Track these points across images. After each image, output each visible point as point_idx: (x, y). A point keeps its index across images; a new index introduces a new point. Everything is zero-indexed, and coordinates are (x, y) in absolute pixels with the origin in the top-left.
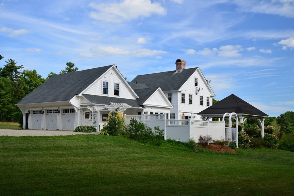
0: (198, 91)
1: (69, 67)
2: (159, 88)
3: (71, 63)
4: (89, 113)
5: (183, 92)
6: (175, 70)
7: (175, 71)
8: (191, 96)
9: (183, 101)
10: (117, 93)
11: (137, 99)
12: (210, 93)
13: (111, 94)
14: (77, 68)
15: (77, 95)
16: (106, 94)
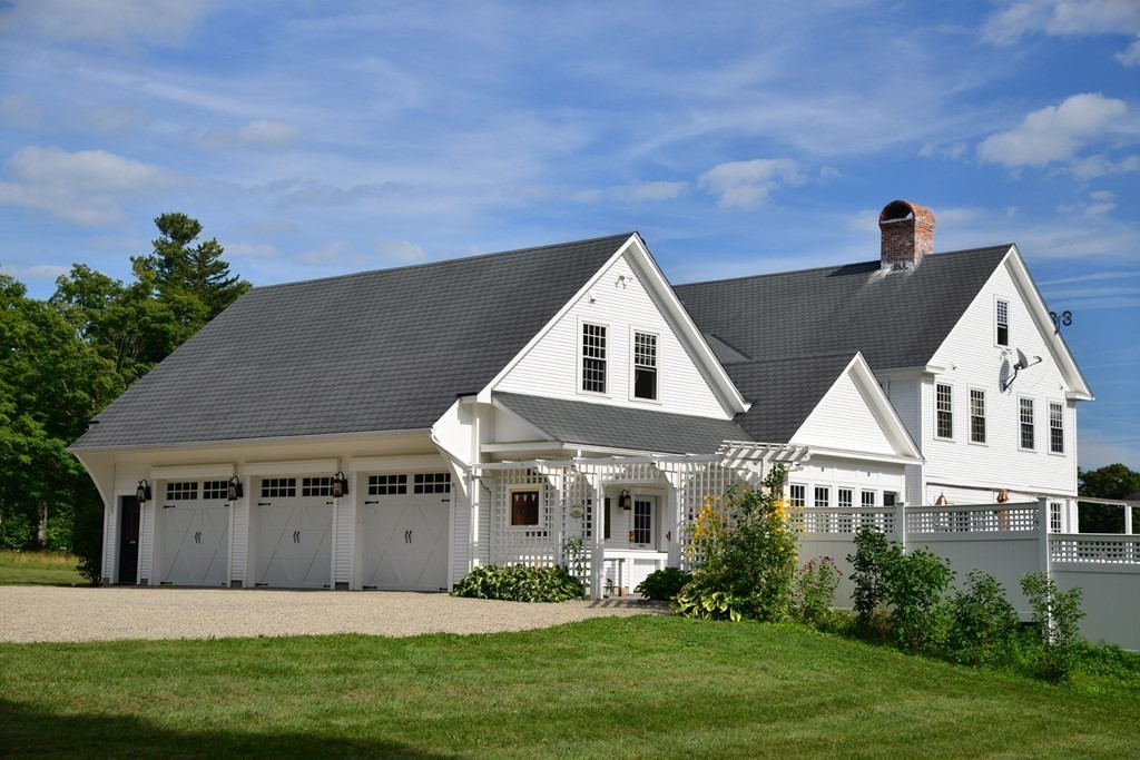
0: (1012, 370)
1: (170, 240)
2: (858, 358)
3: (184, 218)
4: (537, 493)
5: (940, 379)
6: (879, 259)
7: (876, 266)
8: (977, 396)
9: (945, 427)
10: (646, 384)
11: (739, 416)
12: (1064, 384)
13: (619, 391)
14: (214, 242)
15: (467, 400)
16: (595, 390)
